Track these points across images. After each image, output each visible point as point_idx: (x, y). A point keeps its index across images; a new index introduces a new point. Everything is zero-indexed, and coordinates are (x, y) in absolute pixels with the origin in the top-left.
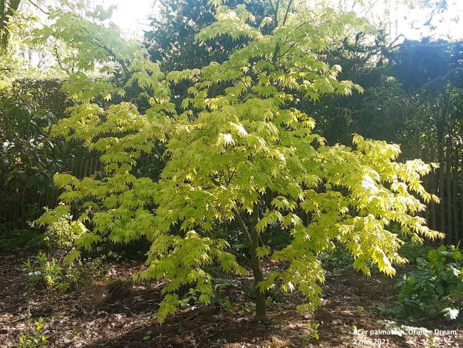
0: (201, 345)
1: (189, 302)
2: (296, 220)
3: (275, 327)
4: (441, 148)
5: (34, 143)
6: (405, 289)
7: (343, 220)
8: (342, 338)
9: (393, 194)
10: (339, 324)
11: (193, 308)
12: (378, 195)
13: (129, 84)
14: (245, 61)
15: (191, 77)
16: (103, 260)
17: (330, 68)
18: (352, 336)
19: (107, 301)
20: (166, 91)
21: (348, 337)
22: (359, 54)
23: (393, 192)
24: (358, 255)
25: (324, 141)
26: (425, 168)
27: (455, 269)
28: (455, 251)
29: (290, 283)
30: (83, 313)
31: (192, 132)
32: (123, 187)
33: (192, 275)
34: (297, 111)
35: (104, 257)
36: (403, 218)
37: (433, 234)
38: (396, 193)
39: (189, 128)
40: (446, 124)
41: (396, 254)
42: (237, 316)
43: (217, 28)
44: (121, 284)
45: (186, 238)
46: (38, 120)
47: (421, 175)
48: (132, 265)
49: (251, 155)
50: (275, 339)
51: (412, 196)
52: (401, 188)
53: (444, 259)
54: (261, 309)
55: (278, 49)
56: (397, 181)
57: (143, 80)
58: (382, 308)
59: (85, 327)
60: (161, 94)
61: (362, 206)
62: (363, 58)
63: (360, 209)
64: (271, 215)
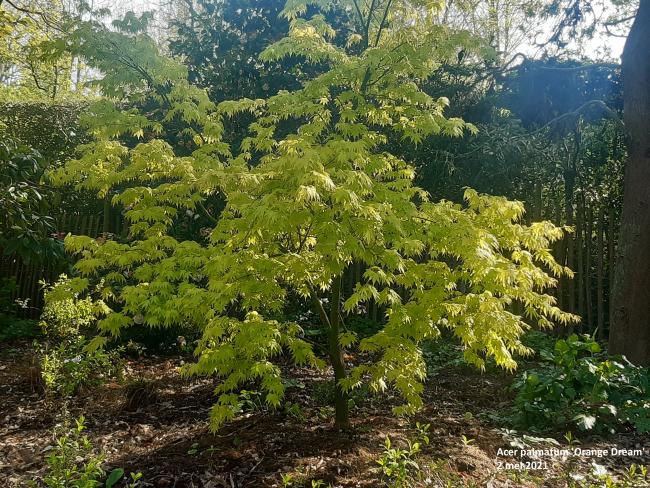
0: (265, 460)
1: (243, 408)
2: (393, 297)
3: (362, 437)
4: (569, 206)
5: (14, 192)
6: (526, 391)
7: (451, 298)
8: (448, 450)
9: (514, 266)
10: (442, 434)
11: (248, 415)
12: (496, 266)
13: (169, 116)
14: (325, 90)
15: (252, 109)
16: (121, 353)
17: (435, 101)
18: (461, 448)
19: (126, 408)
20: (219, 127)
21: (455, 450)
22: (463, 78)
23: (514, 262)
24: (469, 343)
25: (428, 197)
26: (556, 233)
27: (591, 365)
28: (590, 342)
29: (381, 380)
30: (94, 424)
31: (262, 182)
32: (160, 253)
33: (257, 369)
34: (391, 157)
35: (122, 348)
36: (528, 296)
37: (565, 317)
38: (518, 264)
39: (257, 177)
40: (577, 174)
41: (518, 342)
42: (310, 424)
43: (288, 45)
44: (144, 386)
45: (246, 321)
46: (19, 162)
47: (550, 241)
48: (154, 362)
49: (339, 213)
50: (362, 451)
51: (539, 269)
52: (524, 257)
53: (576, 352)
54: (342, 414)
55: (368, 75)
56: (519, 249)
57: (191, 113)
58: (494, 416)
59: (100, 441)
60: (212, 131)
61: (476, 280)
62: (468, 83)
63: (474, 284)
64: (364, 290)
